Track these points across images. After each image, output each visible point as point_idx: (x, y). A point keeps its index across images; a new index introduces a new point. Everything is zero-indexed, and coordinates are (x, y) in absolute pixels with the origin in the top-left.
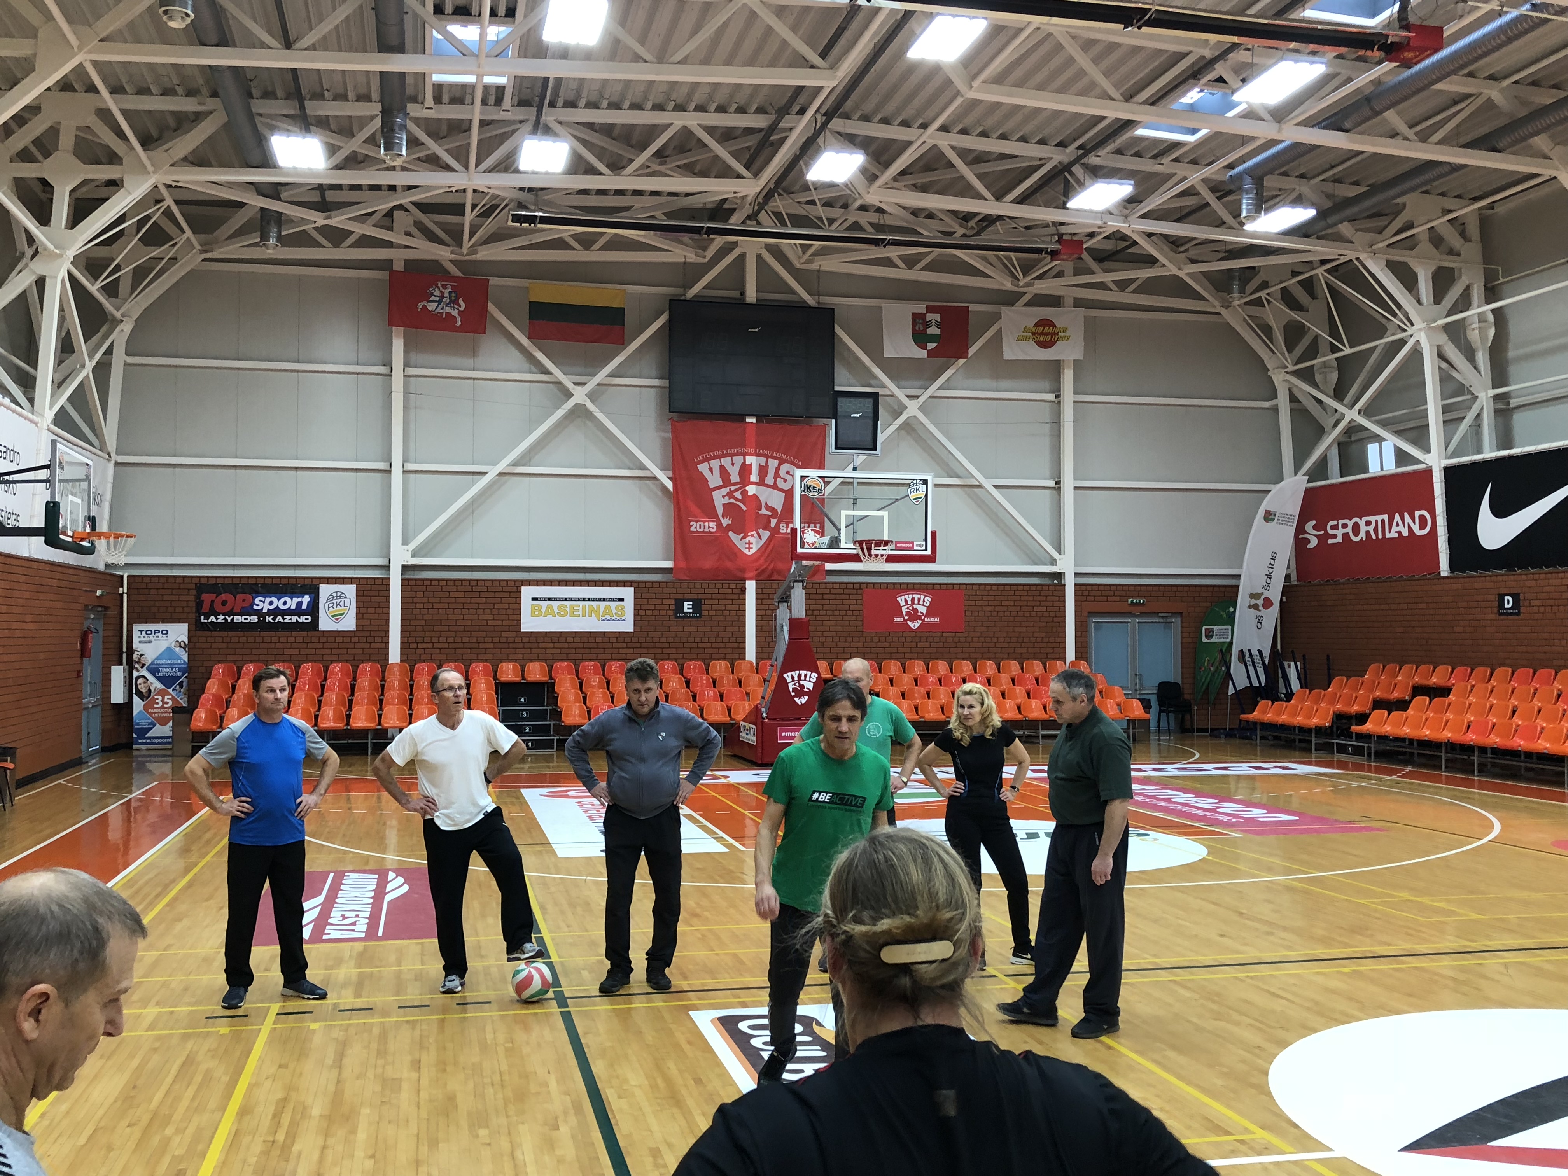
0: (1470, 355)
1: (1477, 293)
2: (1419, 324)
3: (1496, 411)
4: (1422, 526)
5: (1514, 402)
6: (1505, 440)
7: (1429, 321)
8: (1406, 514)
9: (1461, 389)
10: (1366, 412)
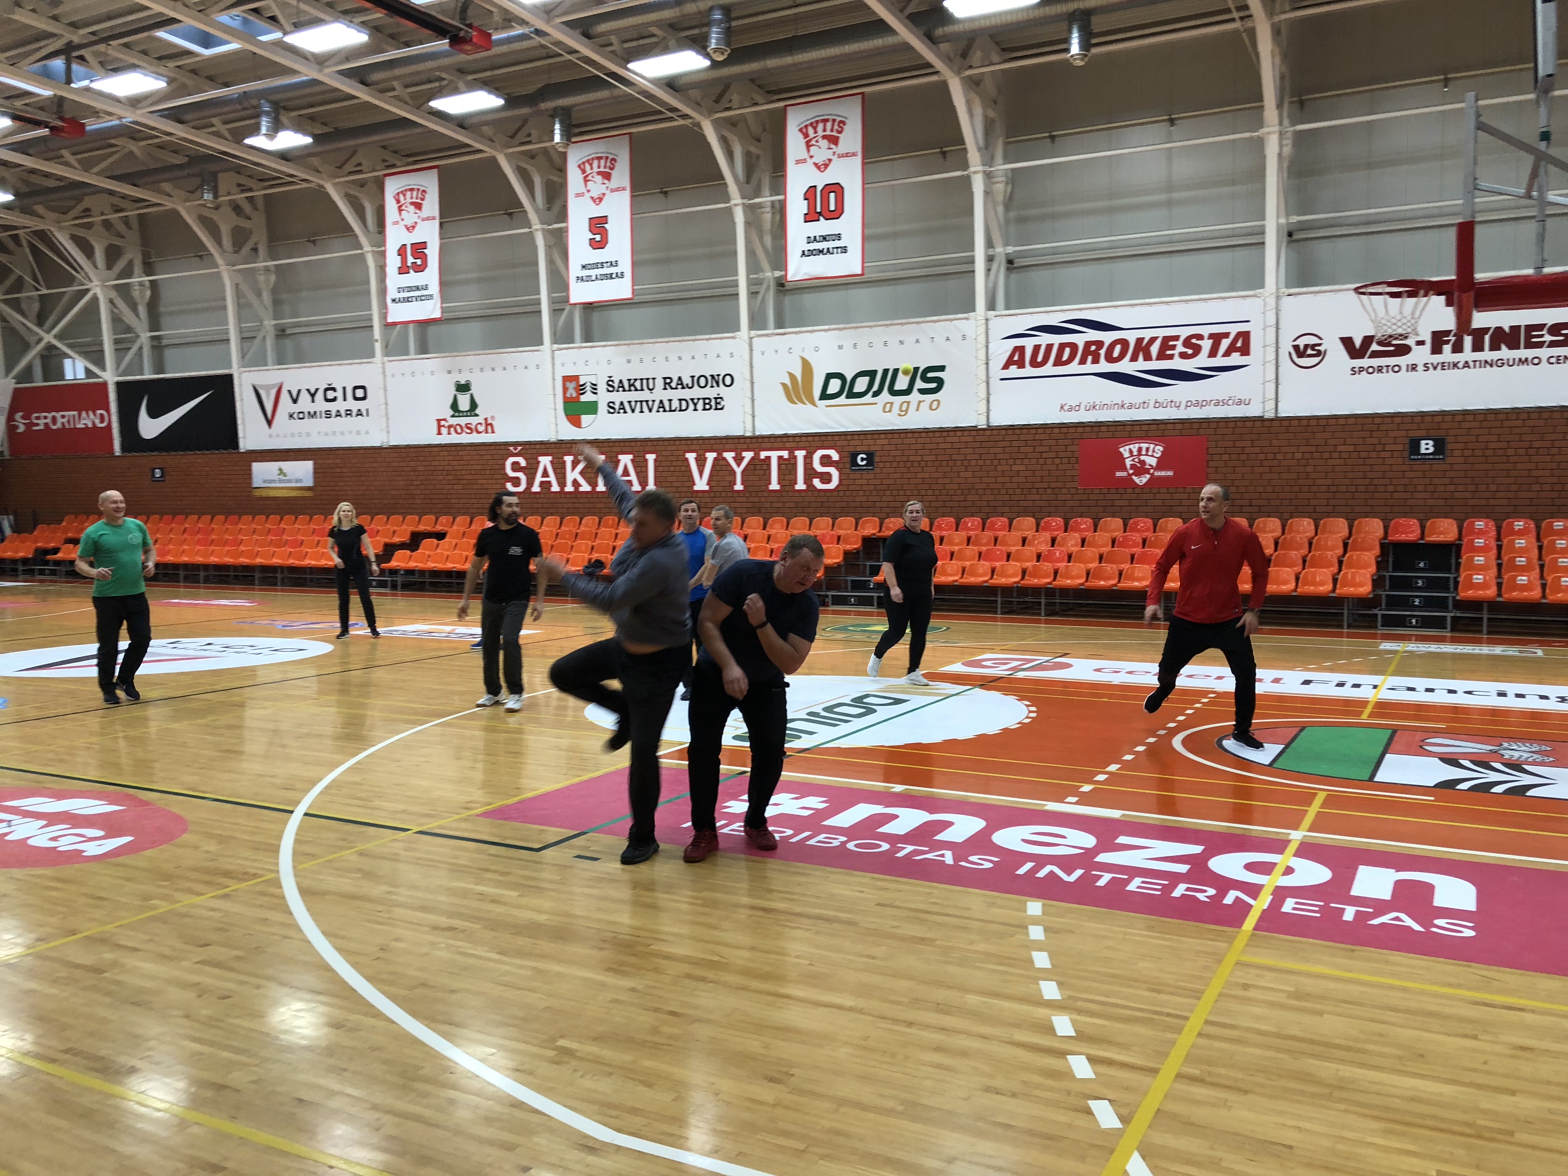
0: (134, 307)
1: (138, 268)
2: (96, 282)
3: (153, 347)
4: (102, 421)
5: (165, 342)
6: (159, 367)
7: (104, 281)
8: (91, 413)
9: (129, 329)
10: (60, 337)
